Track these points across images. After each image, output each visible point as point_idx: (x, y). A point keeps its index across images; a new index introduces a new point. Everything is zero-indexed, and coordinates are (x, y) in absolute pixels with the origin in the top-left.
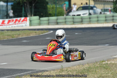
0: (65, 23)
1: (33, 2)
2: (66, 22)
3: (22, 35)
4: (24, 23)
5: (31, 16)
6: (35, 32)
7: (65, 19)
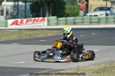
1: (51, 2)
2: (83, 22)
3: (40, 35)
4: (42, 23)
5: (49, 16)
6: (53, 32)
7: (83, 19)
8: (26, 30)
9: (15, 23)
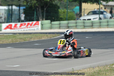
0: (76, 27)
1: (45, 6)
3: (34, 39)
4: (36, 27)
5: (43, 20)
6: (47, 36)
7: (76, 23)
8: (20, 33)
9: (9, 27)
